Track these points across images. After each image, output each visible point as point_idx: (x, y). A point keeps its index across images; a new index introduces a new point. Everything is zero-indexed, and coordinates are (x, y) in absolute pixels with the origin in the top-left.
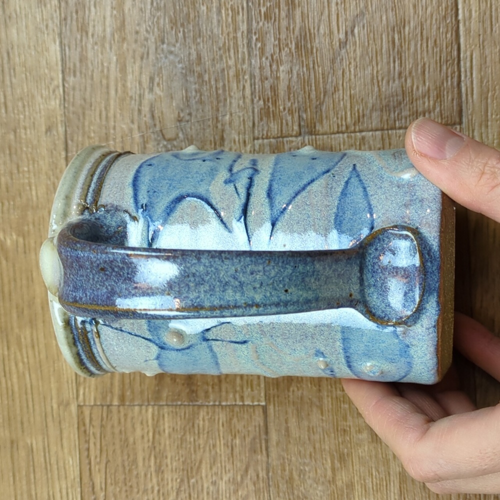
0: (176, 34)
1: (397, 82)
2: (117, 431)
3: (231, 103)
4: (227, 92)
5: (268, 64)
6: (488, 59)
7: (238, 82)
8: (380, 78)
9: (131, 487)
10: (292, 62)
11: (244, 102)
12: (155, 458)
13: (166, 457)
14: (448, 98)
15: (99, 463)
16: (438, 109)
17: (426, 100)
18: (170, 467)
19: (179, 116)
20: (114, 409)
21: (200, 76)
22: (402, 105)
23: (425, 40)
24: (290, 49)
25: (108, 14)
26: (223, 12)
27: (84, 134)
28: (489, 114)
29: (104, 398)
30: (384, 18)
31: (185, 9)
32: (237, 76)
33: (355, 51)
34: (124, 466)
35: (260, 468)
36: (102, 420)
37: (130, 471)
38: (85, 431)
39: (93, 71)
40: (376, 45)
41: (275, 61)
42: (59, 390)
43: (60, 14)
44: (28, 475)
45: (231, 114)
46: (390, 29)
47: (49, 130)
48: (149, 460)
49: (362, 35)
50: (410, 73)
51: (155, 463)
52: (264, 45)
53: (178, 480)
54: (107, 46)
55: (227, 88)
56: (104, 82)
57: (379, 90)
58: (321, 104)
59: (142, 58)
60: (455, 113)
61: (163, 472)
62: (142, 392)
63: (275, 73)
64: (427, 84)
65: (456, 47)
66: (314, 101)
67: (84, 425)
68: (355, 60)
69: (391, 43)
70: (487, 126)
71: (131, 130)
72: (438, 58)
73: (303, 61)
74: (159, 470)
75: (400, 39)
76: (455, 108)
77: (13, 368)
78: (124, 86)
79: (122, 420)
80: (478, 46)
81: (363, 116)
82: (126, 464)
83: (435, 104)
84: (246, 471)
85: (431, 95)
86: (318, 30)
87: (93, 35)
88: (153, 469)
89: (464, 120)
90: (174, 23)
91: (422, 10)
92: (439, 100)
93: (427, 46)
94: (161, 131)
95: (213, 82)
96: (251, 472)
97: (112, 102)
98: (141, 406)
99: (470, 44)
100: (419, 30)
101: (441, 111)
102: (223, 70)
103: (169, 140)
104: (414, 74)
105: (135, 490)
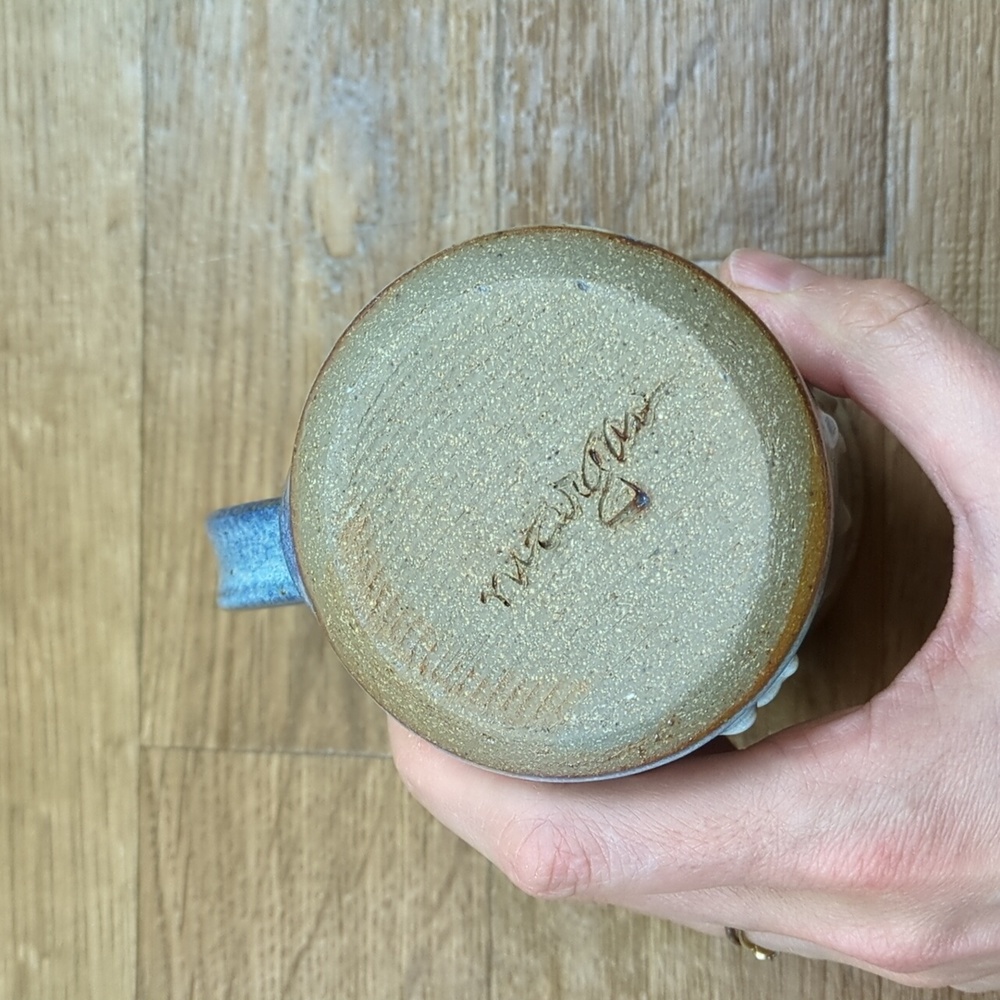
0: (362, 61)
1: (768, 171)
2: (211, 796)
3: (457, 194)
4: (451, 175)
5: (530, 124)
6: (939, 137)
7: (473, 154)
8: (736, 162)
9: (231, 904)
10: (574, 122)
11: (482, 193)
12: (281, 851)
13: (301, 852)
14: (861, 204)
15: (174, 857)
16: (840, 226)
17: (821, 206)
18: (306, 871)
19: (359, 213)
20: (208, 757)
21: (403, 140)
22: (776, 215)
23: (823, 97)
24: (573, 100)
25: (237, 13)
26: (452, 22)
27: (179, 236)
28: (935, 240)
29: (190, 734)
30: (750, 50)
31: (381, 13)
32: (471, 143)
33: (693, 108)
34: (219, 864)
35: (474, 880)
36: (184, 775)
37: (232, 874)
38: (151, 796)
39: (202, 121)
40: (732, 100)
41: (543, 119)
42: (106, 716)
43: (147, 10)
44: (38, 873)
45: (456, 214)
46: (759, 71)
47: (113, 225)
48: (268, 855)
49: (708, 78)
50: (794, 154)
51: (280, 860)
52: (524, 88)
53: (322, 895)
54: (231, 74)
55: (451, 166)
56: (222, 141)
57: (735, 184)
58: (626, 204)
59: (295, 101)
60: (873, 236)
61: (292, 879)
62: (262, 727)
63: (542, 142)
64: (824, 177)
65: (880, 111)
66: (612, 198)
67: (150, 783)
68: (692, 124)
69: (760, 97)
70: (930, 262)
71: (268, 235)
72: (846, 131)
73: (594, 124)
74: (286, 875)
75: (778, 90)
76: (872, 225)
77: (23, 670)
78: (259, 151)
79: (222, 777)
80: (921, 112)
81: (703, 230)
82: (225, 860)
83: (835, 217)
84: (449, 883)
85: (831, 198)
86: (627, 66)
87: (206, 53)
88: (274, 872)
89: (889, 248)
90: (358, 38)
91: (821, 39)
92: (844, 209)
93: (827, 107)
94: (324, 239)
95: (426, 153)
96: (458, 887)
97: (235, 181)
98: (258, 752)
99: (906, 108)
100: (813, 76)
101: (846, 229)
102: (445, 131)
103: (339, 258)
104: (800, 157)
105: (239, 910)
